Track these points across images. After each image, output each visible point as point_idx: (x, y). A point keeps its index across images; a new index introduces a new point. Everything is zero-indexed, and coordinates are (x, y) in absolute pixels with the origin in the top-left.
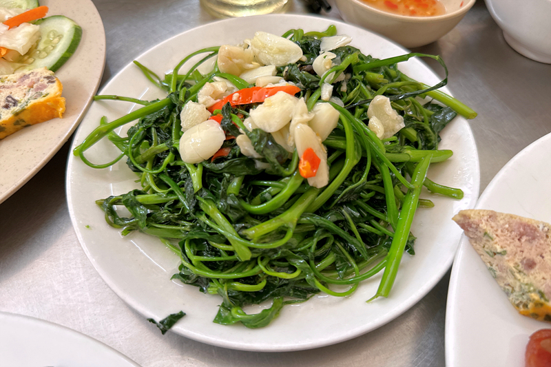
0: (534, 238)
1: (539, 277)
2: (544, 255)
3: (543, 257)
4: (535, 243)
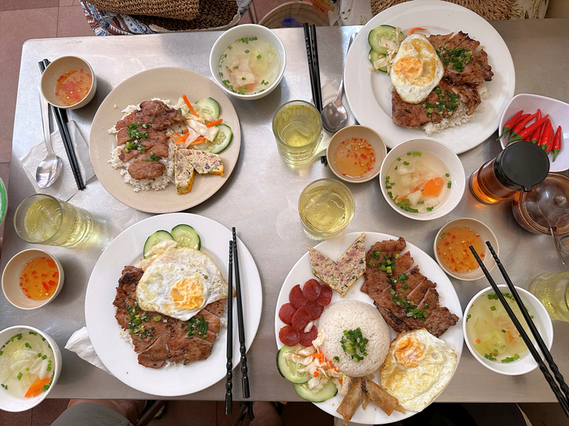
0: (323, 259)
1: (318, 268)
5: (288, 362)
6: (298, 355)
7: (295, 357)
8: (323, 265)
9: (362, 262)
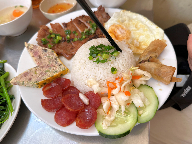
0: (28, 74)
1: (34, 80)
2: (33, 75)
3: (32, 76)
4: (29, 75)
5: (114, 124)
6: (108, 113)
7: (110, 116)
8: (34, 75)
9: (46, 50)
